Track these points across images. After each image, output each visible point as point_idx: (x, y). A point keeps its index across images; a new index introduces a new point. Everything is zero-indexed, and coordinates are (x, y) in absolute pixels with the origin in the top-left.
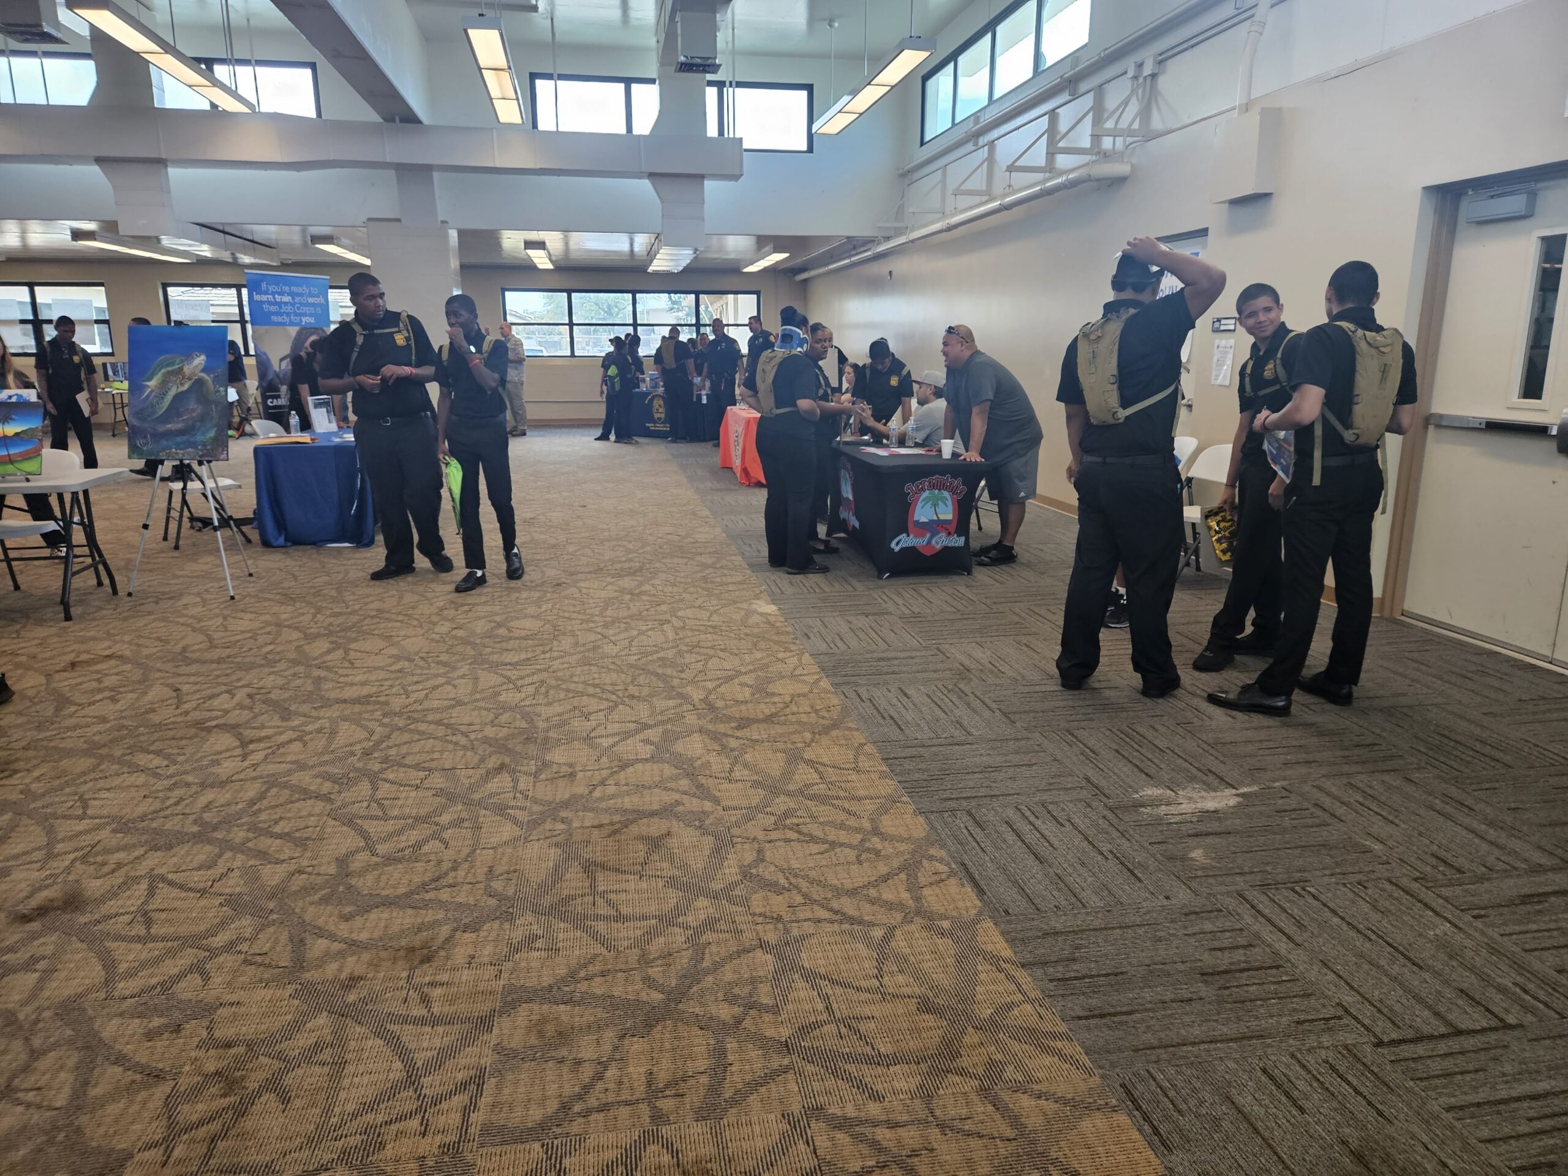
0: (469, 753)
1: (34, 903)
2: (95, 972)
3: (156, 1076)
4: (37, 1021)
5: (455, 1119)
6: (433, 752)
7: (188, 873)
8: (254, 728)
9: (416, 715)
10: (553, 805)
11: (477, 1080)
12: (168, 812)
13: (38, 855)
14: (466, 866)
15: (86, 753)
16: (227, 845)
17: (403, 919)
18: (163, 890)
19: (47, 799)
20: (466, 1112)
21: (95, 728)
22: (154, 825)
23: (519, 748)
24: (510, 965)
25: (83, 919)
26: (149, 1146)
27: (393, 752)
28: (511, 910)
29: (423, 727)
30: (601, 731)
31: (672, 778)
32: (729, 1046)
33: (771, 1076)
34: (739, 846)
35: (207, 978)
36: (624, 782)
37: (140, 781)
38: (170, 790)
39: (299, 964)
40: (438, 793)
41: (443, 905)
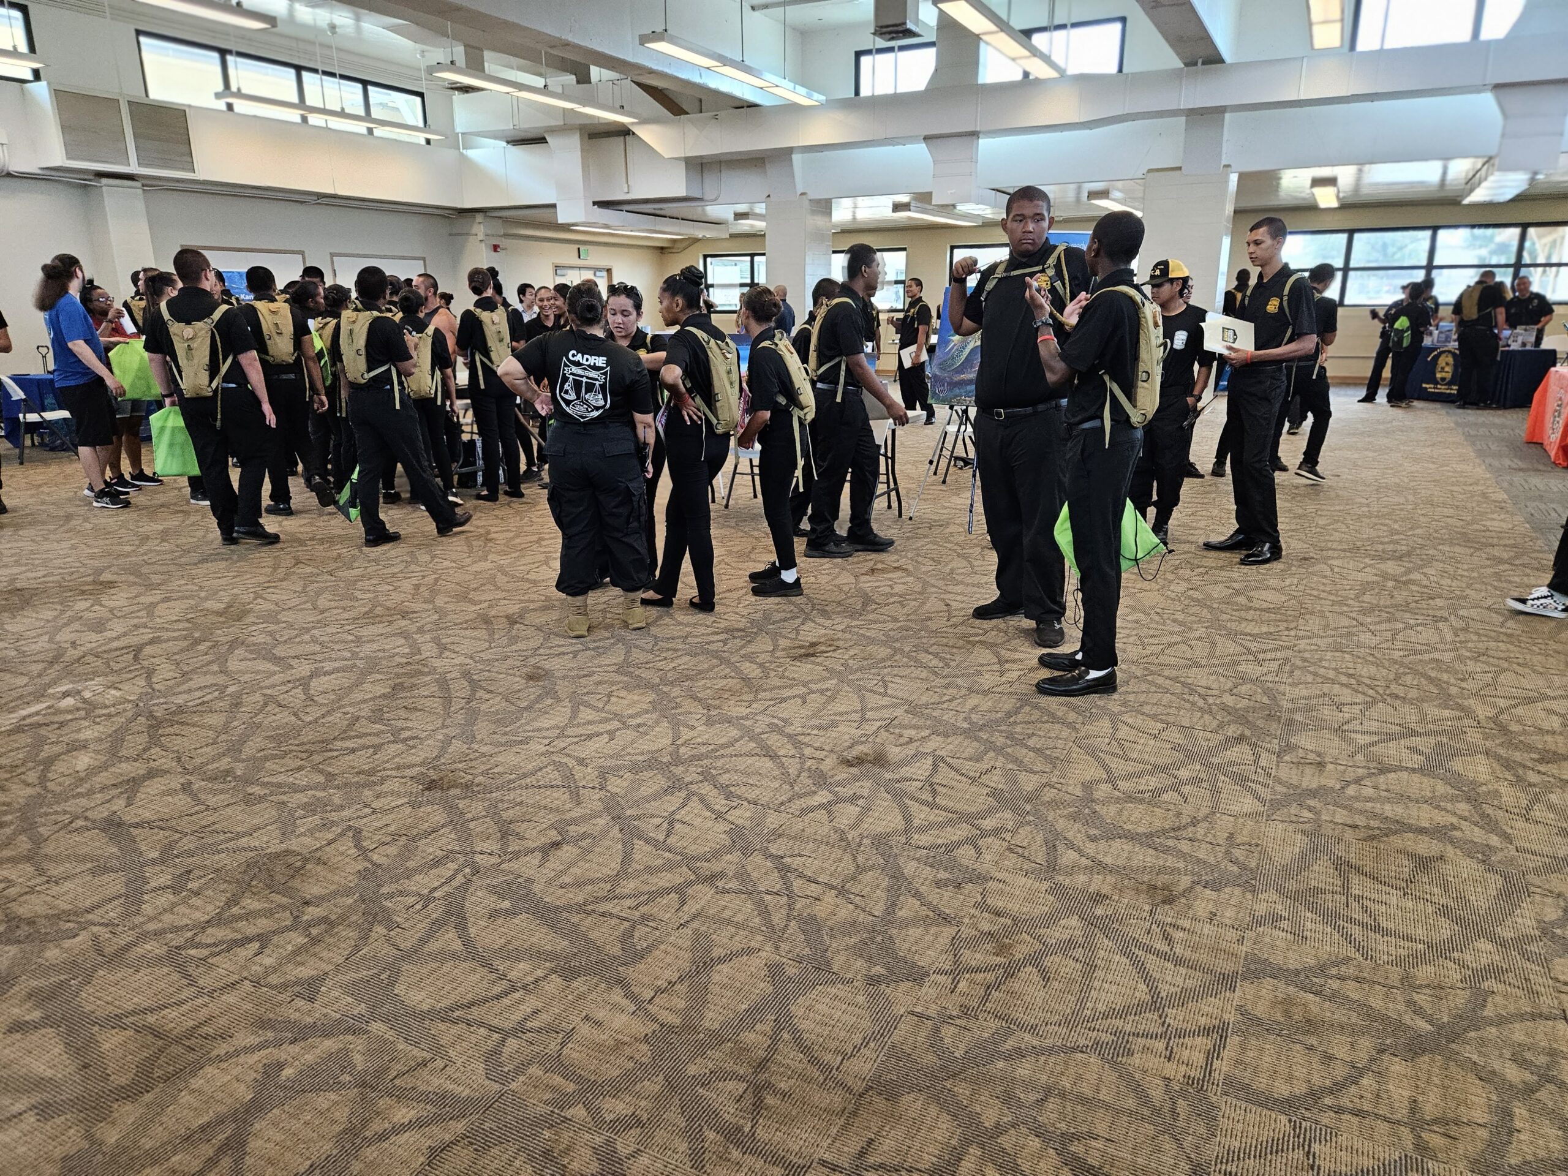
0: (1206, 716)
1: (854, 753)
2: (896, 821)
3: (946, 919)
4: (859, 845)
5: (1199, 1058)
6: (1171, 707)
7: (961, 761)
8: (1009, 649)
9: (1153, 668)
10: (1299, 791)
11: (1220, 1032)
12: (945, 706)
13: (856, 716)
14: (1205, 825)
15: (884, 644)
16: (990, 746)
17: (1145, 857)
18: (944, 768)
19: (859, 675)
20: (1211, 1055)
21: (891, 625)
22: (934, 714)
23: (1260, 723)
24: (1253, 934)
25: (887, 776)
26: (940, 972)
27: (1131, 697)
28: (1253, 882)
29: (1160, 680)
30: (1355, 725)
31: (1445, 798)
32: (1516, 1111)
34: (1538, 898)
35: (979, 853)
36: (1384, 787)
37: (924, 675)
38: (946, 688)
39: (1052, 866)
40: (1177, 748)
41: (1181, 854)
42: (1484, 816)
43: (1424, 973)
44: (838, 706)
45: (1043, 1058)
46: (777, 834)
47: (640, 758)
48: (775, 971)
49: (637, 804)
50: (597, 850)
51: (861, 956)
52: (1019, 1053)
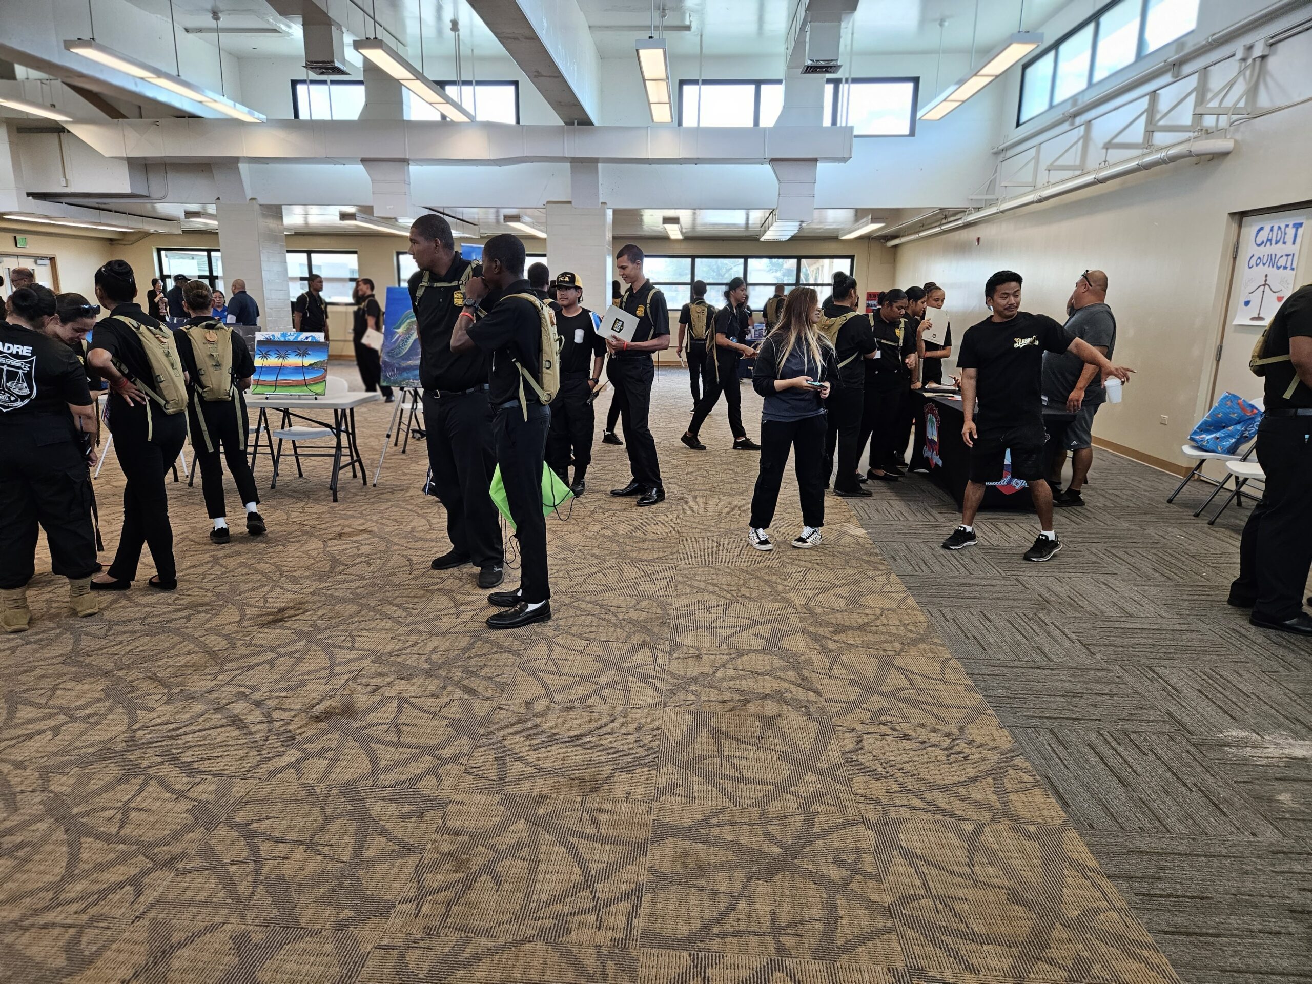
0: (618, 630)
1: (322, 708)
2: (365, 765)
3: (408, 849)
4: (328, 796)
5: (621, 921)
6: (592, 626)
7: (423, 699)
8: (463, 594)
9: (578, 595)
10: (685, 680)
11: (636, 894)
12: (408, 651)
13: (324, 673)
14: (620, 719)
15: (352, 601)
16: (448, 681)
17: (576, 756)
18: (407, 708)
19: (327, 634)
20: (631, 915)
21: (358, 584)
22: (399, 660)
23: (656, 630)
24: (657, 804)
25: (355, 725)
26: (406, 901)
27: (562, 622)
28: (656, 760)
29: (583, 605)
30: (719, 623)
31: (781, 669)
32: (839, 902)
33: (876, 934)
34: (840, 734)
35: (440, 780)
36: (741, 668)
37: (388, 626)
38: (408, 635)
39: (503, 779)
40: (598, 659)
41: (605, 748)
42: (804, 679)
43: (774, 807)
44: (308, 665)
45: (497, 957)
46: (244, 802)
47: (91, 750)
48: (240, 942)
49: (85, 799)
51: (330, 904)
52: (477, 958)
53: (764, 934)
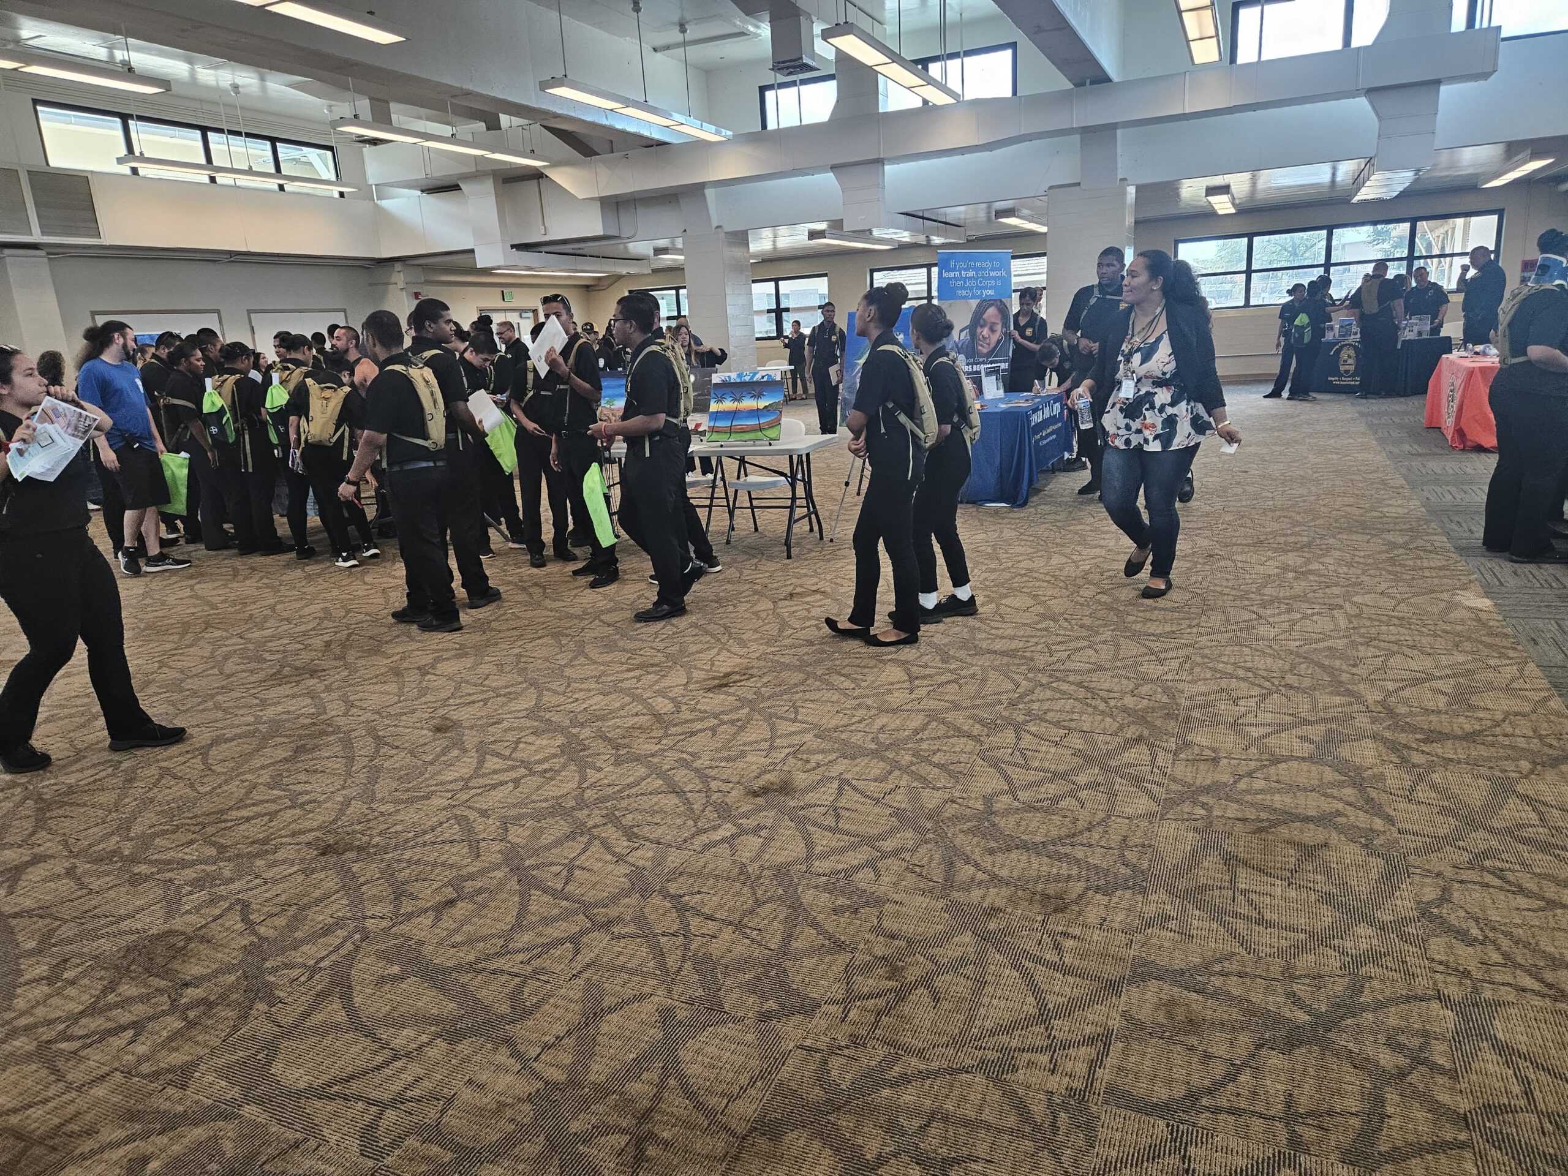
0: (1108, 719)
1: (761, 783)
2: (798, 849)
3: (840, 946)
4: (760, 877)
5: (1081, 1068)
6: (1074, 713)
7: (866, 783)
8: (920, 666)
9: (1058, 674)
10: (1193, 788)
11: (1103, 1040)
12: (853, 728)
13: (765, 745)
14: (1101, 829)
15: (798, 669)
16: (896, 765)
17: (1040, 865)
18: (848, 791)
19: (771, 702)
20: (1094, 1065)
22: (843, 736)
23: (1158, 723)
24: (1140, 937)
25: (792, 804)
26: (832, 1002)
27: (1035, 706)
28: (1144, 884)
29: (1064, 687)
30: (1250, 719)
31: (1332, 784)
32: (1388, 1096)
33: (1441, 1146)
34: (1417, 878)
35: (878, 875)
36: (1274, 778)
37: (835, 697)
38: (855, 709)
39: (950, 883)
40: (1077, 753)
41: (1075, 861)
42: (1369, 800)
43: (1305, 962)
44: (749, 736)
45: (929, 1082)
46: (677, 873)
47: (544, 805)
48: (666, 1015)
49: (536, 853)
50: (493, 904)
51: (754, 992)
52: (906, 1079)
53: (1273, 1118)
